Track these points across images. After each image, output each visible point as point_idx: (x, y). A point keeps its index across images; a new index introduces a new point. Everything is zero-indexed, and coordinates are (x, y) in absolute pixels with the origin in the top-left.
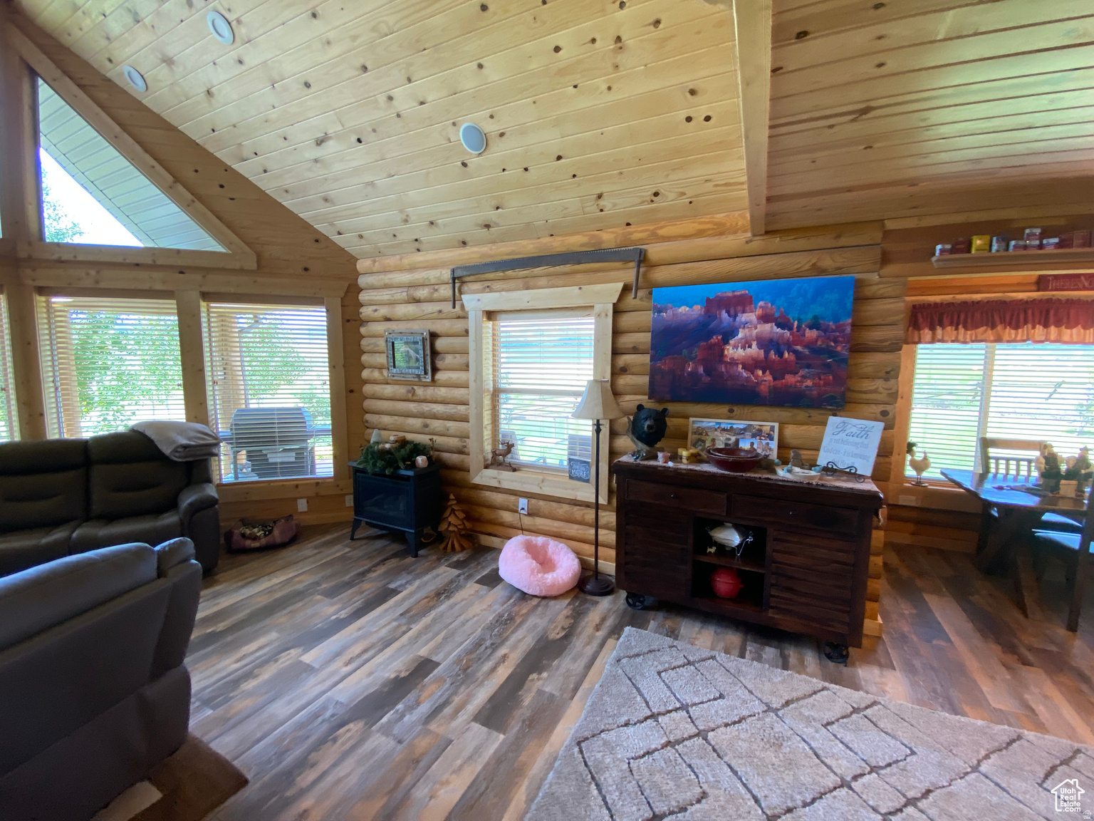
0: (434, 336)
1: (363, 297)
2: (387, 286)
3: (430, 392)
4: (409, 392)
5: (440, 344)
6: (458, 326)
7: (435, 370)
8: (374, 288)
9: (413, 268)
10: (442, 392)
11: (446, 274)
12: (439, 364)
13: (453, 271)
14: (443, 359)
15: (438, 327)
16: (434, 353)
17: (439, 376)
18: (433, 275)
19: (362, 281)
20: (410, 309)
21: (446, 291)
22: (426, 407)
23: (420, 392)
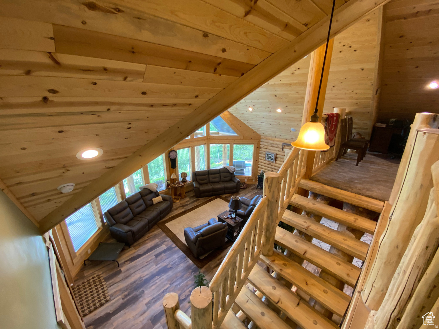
0: (276, 154)
1: (261, 143)
2: (267, 142)
3: (274, 164)
4: (269, 163)
5: (278, 156)
6: (283, 154)
7: (276, 160)
8: (264, 142)
9: (273, 140)
10: (277, 165)
11: (281, 144)
12: (277, 160)
13: (283, 144)
14: (278, 159)
15: (278, 153)
16: (276, 157)
17: (276, 162)
18: (278, 143)
19: (261, 140)
20: (272, 148)
21: (281, 147)
22: (273, 167)
23: (272, 164)
